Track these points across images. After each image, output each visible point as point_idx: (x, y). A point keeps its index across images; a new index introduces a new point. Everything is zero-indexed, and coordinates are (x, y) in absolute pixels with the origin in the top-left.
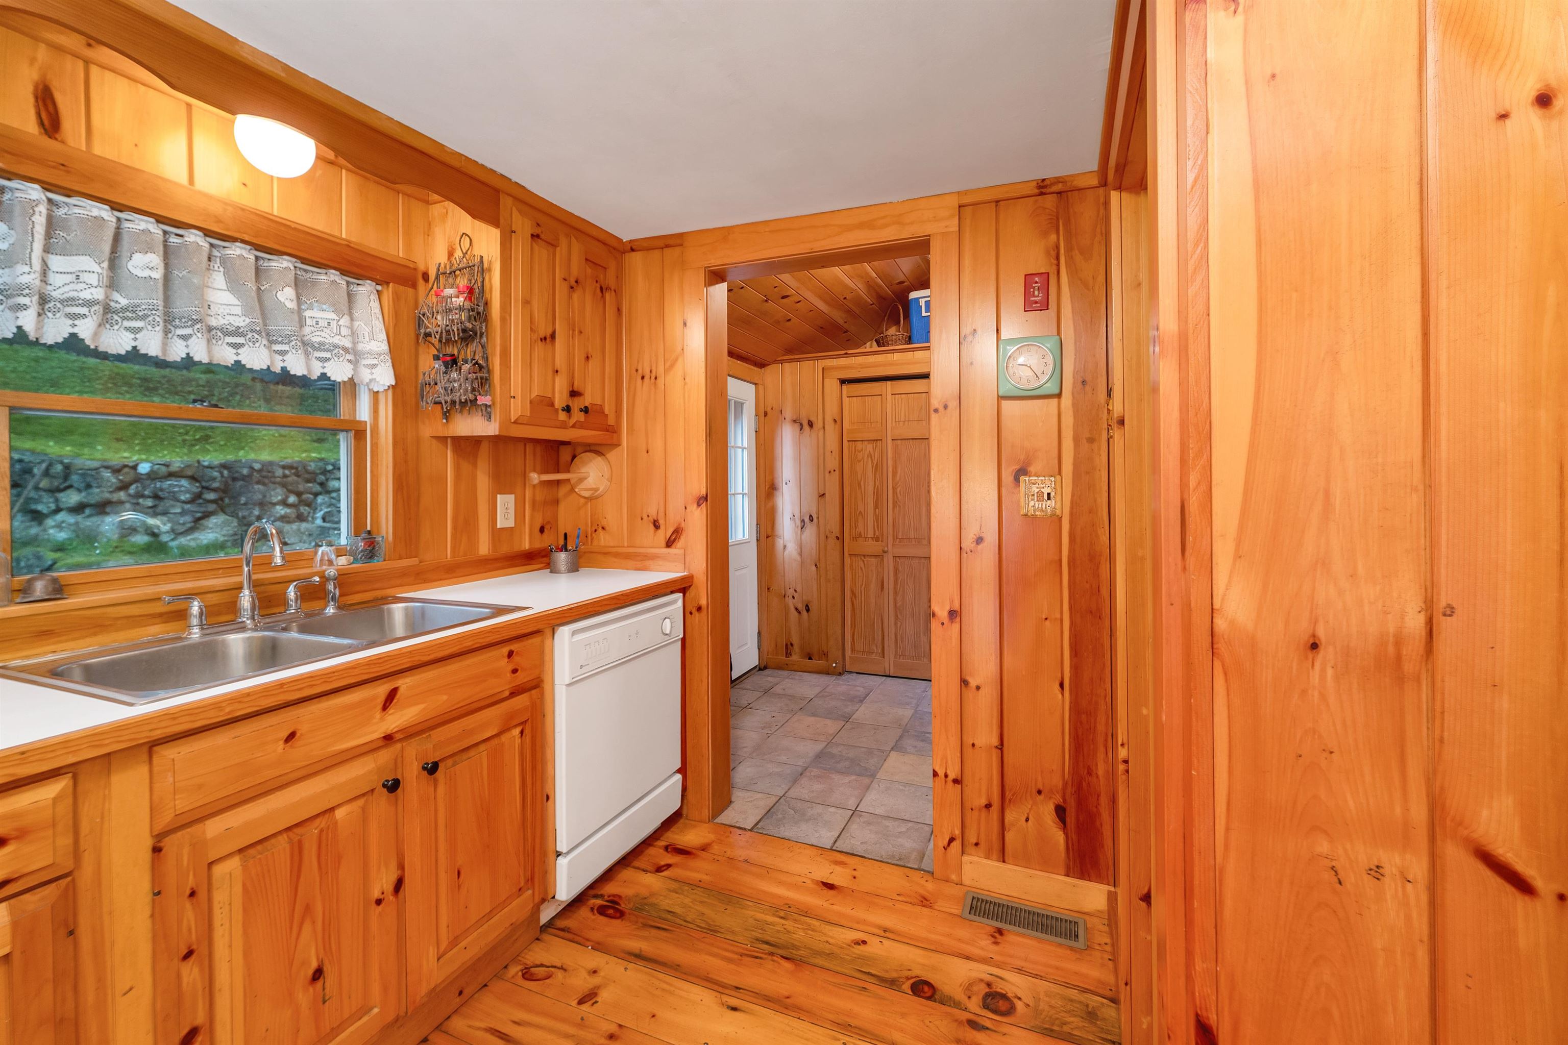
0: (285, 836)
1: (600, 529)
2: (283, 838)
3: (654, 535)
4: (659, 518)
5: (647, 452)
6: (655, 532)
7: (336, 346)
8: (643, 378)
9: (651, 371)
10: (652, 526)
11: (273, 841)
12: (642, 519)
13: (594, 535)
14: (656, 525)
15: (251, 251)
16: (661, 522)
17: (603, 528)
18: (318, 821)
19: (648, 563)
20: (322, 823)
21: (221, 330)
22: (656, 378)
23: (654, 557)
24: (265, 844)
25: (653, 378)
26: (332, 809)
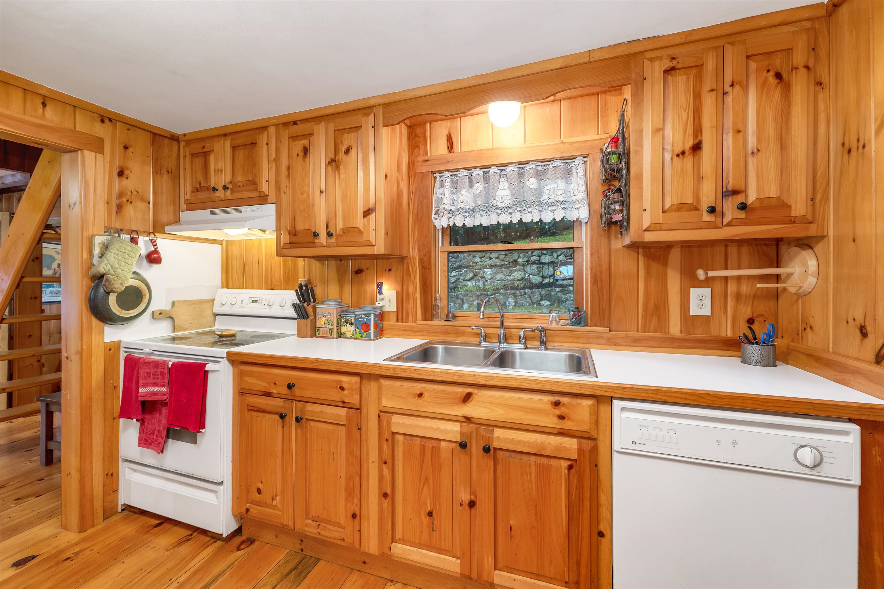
0: (420, 439)
1: (808, 329)
2: (419, 440)
3: (861, 345)
4: (867, 324)
5: (854, 241)
6: (862, 341)
7: (557, 202)
8: (849, 151)
9: (858, 140)
10: (858, 332)
11: (415, 438)
12: (847, 322)
13: (803, 333)
14: (864, 333)
15: (516, 166)
16: (869, 329)
17: (811, 328)
18: (433, 441)
19: (847, 377)
20: (435, 443)
21: (506, 208)
22: (864, 147)
23: (856, 372)
24: (413, 438)
25: (861, 147)
26: (440, 440)
